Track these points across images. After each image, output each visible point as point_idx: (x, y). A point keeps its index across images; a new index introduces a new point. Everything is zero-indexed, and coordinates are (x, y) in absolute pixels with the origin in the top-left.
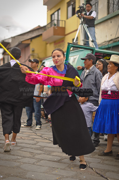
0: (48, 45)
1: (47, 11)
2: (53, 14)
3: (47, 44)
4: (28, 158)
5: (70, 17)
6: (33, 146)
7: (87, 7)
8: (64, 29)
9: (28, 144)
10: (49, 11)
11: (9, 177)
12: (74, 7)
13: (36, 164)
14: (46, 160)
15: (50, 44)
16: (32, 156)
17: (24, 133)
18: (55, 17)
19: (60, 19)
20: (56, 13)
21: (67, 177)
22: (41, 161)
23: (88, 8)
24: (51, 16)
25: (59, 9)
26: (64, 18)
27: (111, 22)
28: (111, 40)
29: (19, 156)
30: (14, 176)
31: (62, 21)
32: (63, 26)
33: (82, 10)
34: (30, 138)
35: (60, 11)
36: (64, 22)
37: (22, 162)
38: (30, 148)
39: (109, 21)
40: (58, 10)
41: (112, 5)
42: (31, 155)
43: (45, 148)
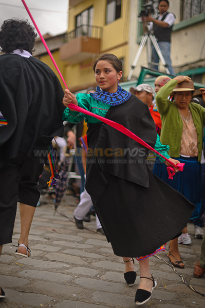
0: (69, 69)
1: (69, 9)
2: (80, 14)
3: (66, 66)
4: (81, 266)
5: (110, 22)
6: (81, 246)
7: (161, 6)
8: (99, 41)
9: (70, 241)
10: (72, 10)
11: (64, 301)
12: (118, 4)
13: (101, 278)
14: (114, 271)
15: (73, 65)
16: (86, 263)
17: (55, 222)
18: (83, 20)
19: (92, 23)
20: (85, 14)
21: (165, 302)
22: (108, 273)
23: (163, 7)
24: (76, 17)
25: (91, 7)
26: (100, 23)
27: (186, 34)
28: (186, 65)
29: (63, 262)
30: (71, 299)
31: (97, 27)
32: (98, 36)
33: (148, 10)
34: (69, 231)
35: (92, 11)
36: (99, 29)
37: (75, 274)
38: (76, 249)
39: (183, 33)
40: (89, 9)
41: (189, 5)
42: (84, 262)
43: (102, 250)
